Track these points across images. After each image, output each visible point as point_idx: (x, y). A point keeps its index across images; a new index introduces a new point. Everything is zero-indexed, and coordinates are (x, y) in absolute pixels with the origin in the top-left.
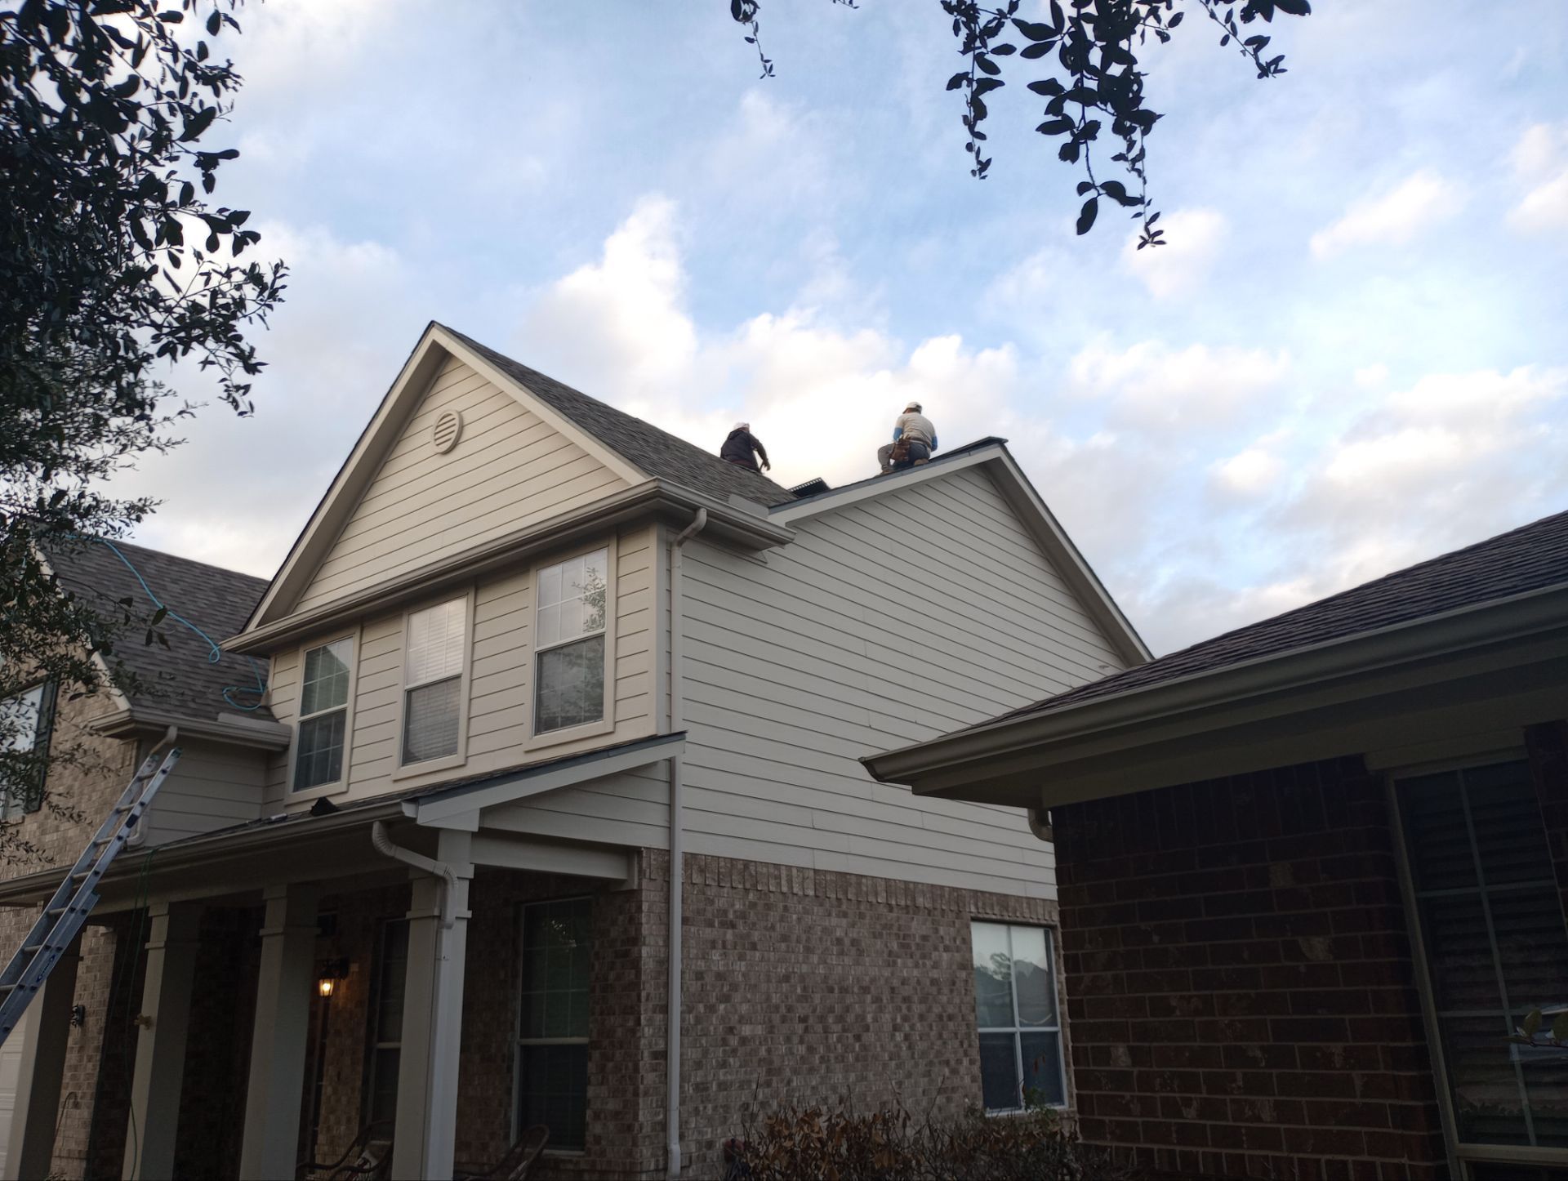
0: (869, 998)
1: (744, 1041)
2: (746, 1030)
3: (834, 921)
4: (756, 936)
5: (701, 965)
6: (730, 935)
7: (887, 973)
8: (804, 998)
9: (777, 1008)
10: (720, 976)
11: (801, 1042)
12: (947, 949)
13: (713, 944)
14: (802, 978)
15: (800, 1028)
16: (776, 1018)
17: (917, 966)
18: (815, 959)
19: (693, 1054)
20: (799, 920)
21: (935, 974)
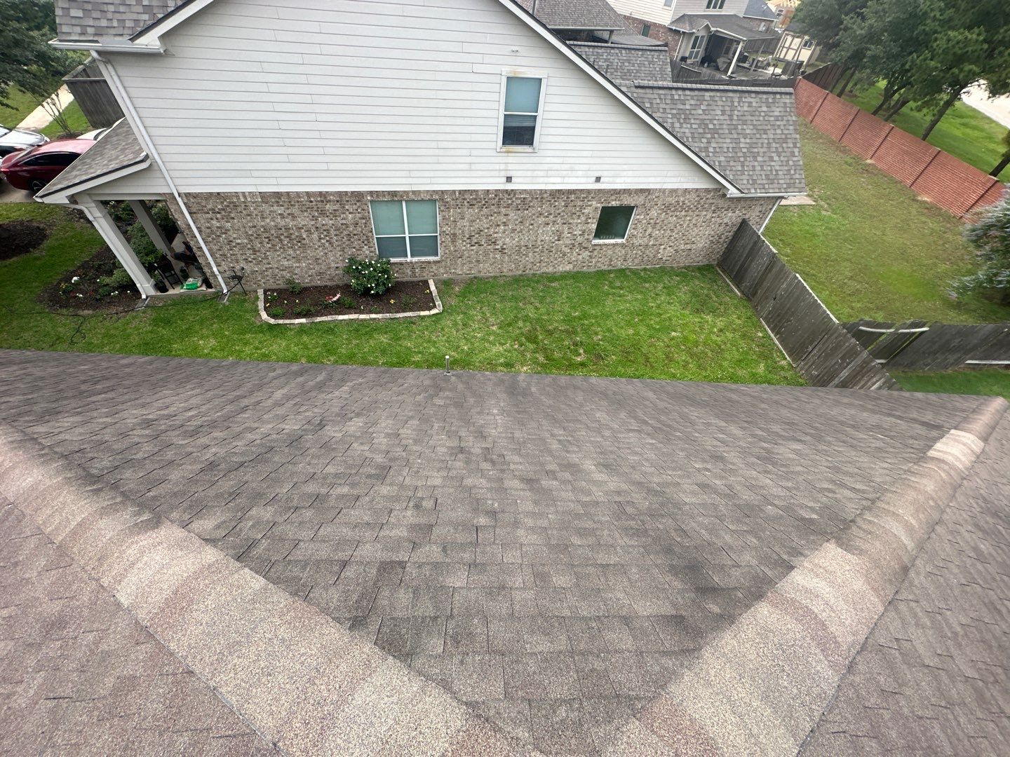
0: (303, 231)
1: (238, 244)
2: (239, 241)
3: (275, 208)
4: (232, 215)
5: (209, 225)
6: (218, 216)
7: (313, 223)
8: (266, 231)
9: (252, 235)
10: (218, 227)
11: (268, 243)
12: (350, 213)
13: (212, 219)
14: (262, 226)
15: (267, 240)
16: (253, 238)
17: (331, 219)
18: (268, 220)
19: (215, 248)
20: (255, 209)
21: (344, 222)
